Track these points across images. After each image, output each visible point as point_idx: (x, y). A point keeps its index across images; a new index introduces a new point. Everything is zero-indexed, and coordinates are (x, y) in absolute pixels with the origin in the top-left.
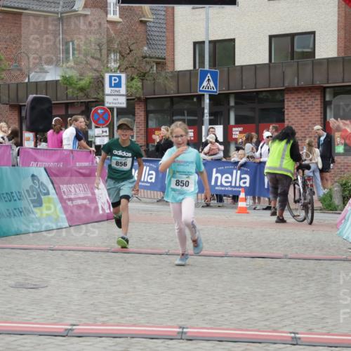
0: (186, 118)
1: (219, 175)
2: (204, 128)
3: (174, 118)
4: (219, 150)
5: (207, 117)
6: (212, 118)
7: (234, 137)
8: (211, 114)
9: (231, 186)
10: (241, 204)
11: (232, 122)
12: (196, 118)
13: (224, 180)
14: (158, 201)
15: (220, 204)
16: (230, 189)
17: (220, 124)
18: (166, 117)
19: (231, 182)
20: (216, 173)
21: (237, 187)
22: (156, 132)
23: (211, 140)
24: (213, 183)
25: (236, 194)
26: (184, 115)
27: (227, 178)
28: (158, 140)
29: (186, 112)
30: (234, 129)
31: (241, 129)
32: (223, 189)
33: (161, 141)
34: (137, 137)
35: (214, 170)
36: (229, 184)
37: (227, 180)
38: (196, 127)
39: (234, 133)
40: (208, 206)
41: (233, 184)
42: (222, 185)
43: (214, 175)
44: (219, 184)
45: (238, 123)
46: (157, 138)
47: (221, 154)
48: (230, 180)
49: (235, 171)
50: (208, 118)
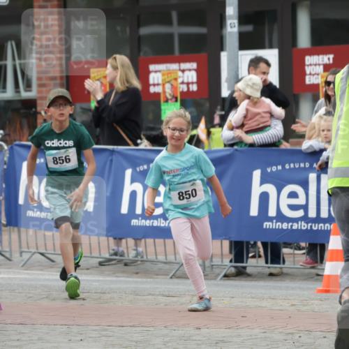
0: (176, 30)
1: (270, 189)
2: (224, 56)
3: (144, 31)
4: (272, 116)
5: (232, 28)
6: (249, 28)
7: (309, 80)
8: (243, 19)
9: (305, 218)
10: (332, 268)
11: (304, 40)
12: (203, 30)
13: (285, 201)
14: (101, 264)
15: (275, 268)
16: (303, 226)
17: (271, 47)
18: (119, 28)
19: (305, 207)
20: (262, 183)
21: (324, 221)
22: (94, 72)
23: (248, 92)
24: (254, 211)
25: (319, 241)
26: (170, 23)
27: (293, 195)
28: (100, 96)
29: (174, 15)
30: (309, 60)
31: (328, 59)
32: (285, 226)
33: (107, 95)
34: (40, 86)
35: (257, 174)
36: (300, 213)
37: (294, 201)
38: (204, 55)
39: (308, 70)
40: (241, 273)
41: (312, 213)
42: (280, 217)
43: (257, 189)
44: (272, 212)
45: (320, 41)
46: (96, 87)
47: (277, 130)
48: (301, 201)
49: (312, 177)
50: (236, 30)
